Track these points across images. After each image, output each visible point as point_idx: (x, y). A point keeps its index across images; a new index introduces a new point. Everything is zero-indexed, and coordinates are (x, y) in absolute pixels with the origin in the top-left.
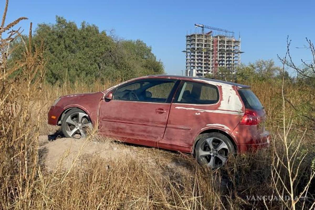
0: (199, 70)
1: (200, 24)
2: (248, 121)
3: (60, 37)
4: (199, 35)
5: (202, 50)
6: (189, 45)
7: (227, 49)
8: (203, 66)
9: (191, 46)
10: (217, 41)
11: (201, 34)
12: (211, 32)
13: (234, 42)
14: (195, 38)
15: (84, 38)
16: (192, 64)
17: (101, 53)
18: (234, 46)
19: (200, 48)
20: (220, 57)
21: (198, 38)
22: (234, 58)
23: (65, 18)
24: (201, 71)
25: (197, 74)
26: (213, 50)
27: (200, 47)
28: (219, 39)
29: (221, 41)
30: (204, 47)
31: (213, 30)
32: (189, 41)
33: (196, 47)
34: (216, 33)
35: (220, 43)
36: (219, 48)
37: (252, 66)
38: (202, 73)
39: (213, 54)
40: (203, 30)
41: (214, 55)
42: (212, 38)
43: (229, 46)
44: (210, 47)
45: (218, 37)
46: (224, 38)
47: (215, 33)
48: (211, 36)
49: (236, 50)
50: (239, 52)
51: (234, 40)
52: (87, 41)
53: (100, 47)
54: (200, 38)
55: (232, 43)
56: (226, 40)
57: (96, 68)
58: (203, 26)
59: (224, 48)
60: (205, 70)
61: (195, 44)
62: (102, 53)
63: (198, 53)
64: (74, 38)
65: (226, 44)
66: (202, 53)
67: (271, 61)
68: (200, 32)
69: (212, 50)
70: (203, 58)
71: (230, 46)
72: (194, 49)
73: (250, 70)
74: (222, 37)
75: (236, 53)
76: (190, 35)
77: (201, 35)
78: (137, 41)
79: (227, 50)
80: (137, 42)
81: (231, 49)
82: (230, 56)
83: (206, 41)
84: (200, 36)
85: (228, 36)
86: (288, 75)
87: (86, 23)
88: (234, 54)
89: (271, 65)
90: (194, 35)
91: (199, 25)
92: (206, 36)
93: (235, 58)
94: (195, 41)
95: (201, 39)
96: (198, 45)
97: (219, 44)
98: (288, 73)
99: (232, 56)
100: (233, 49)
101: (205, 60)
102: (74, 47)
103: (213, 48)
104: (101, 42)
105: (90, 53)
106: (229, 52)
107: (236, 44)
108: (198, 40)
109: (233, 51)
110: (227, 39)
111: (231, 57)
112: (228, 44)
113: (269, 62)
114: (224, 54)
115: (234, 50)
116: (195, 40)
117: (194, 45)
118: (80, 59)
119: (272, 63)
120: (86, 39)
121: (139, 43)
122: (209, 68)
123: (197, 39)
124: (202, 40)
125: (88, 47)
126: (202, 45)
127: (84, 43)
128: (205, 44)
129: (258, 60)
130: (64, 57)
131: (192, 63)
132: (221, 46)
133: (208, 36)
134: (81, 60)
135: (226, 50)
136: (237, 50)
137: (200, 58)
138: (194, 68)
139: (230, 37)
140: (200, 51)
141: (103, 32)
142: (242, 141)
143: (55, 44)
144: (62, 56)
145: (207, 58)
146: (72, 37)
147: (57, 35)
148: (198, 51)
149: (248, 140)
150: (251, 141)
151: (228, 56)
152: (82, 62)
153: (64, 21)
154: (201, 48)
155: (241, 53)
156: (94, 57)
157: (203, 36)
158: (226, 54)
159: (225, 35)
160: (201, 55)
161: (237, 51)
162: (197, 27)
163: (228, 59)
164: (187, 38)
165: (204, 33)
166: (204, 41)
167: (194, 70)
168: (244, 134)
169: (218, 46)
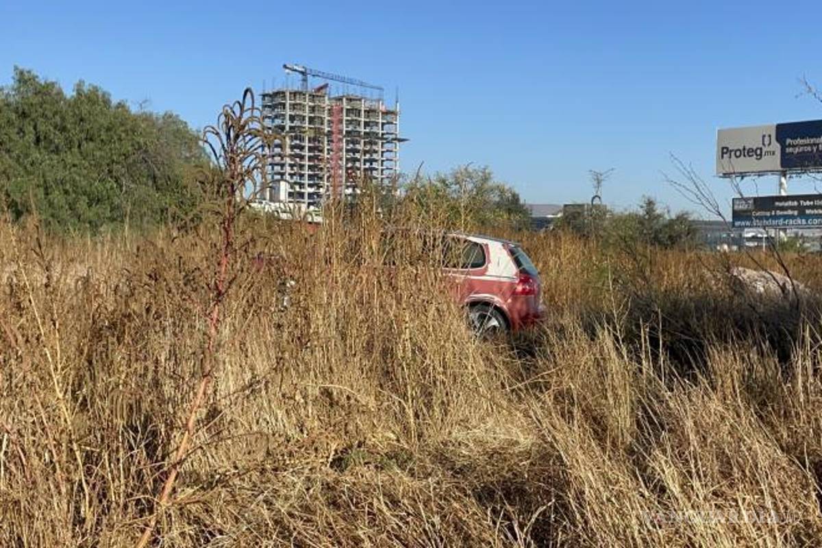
0: (296, 183)
1: (296, 65)
2: (524, 289)
3: (24, 115)
4: (294, 94)
5: (304, 132)
6: (269, 117)
7: (367, 130)
8: (306, 172)
9: (273, 122)
10: (342, 109)
11: (300, 90)
12: (326, 86)
13: (383, 113)
14: (285, 99)
15: (82, 120)
16: (277, 168)
17: (124, 155)
18: (383, 124)
19: (299, 127)
20: (348, 151)
21: (293, 102)
22: (383, 152)
23: (34, 73)
24: (302, 186)
25: (290, 194)
26: (330, 133)
27: (297, 123)
28: (346, 105)
29: (352, 109)
30: (307, 125)
31: (329, 82)
32: (269, 107)
33: (288, 124)
34: (337, 88)
35: (347, 116)
36: (345, 129)
37: (443, 181)
38: (303, 190)
39: (332, 141)
40: (305, 80)
41: (334, 146)
42: (327, 102)
43: (371, 124)
44: (322, 124)
45: (344, 99)
46: (358, 102)
47: (335, 90)
48: (326, 98)
49: (387, 133)
50: (395, 139)
51: (382, 108)
52: (88, 127)
53: (120, 139)
54: (298, 102)
55: (378, 116)
56: (363, 109)
57: (112, 188)
58: (303, 70)
59: (358, 129)
60: (311, 182)
61: (283, 115)
62: (126, 156)
63: (292, 138)
64: (58, 118)
65: (363, 119)
66: (302, 139)
67: (485, 169)
68: (297, 86)
69: (329, 131)
70: (306, 153)
71: (373, 122)
72: (283, 128)
73: (438, 191)
74: (354, 100)
75: (388, 142)
76: (271, 92)
77: (300, 93)
78: (165, 114)
79: (365, 133)
80: (163, 118)
81: (375, 129)
82: (375, 147)
83: (313, 109)
84: (298, 96)
85: (368, 96)
86: (518, 200)
87: (87, 84)
88: (383, 143)
89: (486, 179)
90: (283, 93)
91: (296, 67)
92: (313, 97)
93: (385, 154)
94: (284, 108)
95: (300, 104)
96: (292, 118)
97: (345, 118)
98: (518, 195)
99: (378, 148)
100: (381, 132)
101: (310, 159)
102: (58, 139)
103: (331, 127)
104: (123, 128)
105: (98, 154)
106: (371, 138)
107: (389, 118)
108: (293, 107)
109: (380, 135)
110: (367, 105)
111: (376, 152)
112: (368, 117)
113: (480, 174)
114: (359, 143)
115: (383, 134)
116: (284, 105)
117: (284, 119)
118: (75, 169)
119: (487, 176)
120: (88, 122)
121: (170, 120)
122: (321, 178)
123: (290, 104)
124: (302, 106)
125: (91, 140)
126: (304, 118)
127: (81, 131)
128: (310, 118)
129: (456, 167)
130: (35, 161)
131: (277, 164)
132: (351, 124)
133: (317, 96)
134: (78, 171)
135: (362, 134)
136: (392, 134)
137: (297, 151)
138: (282, 179)
139: (372, 101)
140: (297, 133)
141: (119, 104)
142: (516, 316)
143: (13, 132)
144: (30, 159)
145: (317, 153)
146: (54, 116)
147: (17, 113)
148: (293, 134)
149: (523, 314)
150: (528, 314)
151: (368, 148)
152: (79, 175)
153: (34, 78)
154: (301, 127)
155: (400, 140)
156: (108, 165)
157: (304, 95)
158: (365, 142)
159: (360, 96)
160: (300, 145)
161: (391, 137)
162: (290, 72)
163: (368, 156)
164: (263, 99)
165: (307, 88)
166: (307, 108)
167: (283, 184)
168: (518, 305)
169: (344, 122)
